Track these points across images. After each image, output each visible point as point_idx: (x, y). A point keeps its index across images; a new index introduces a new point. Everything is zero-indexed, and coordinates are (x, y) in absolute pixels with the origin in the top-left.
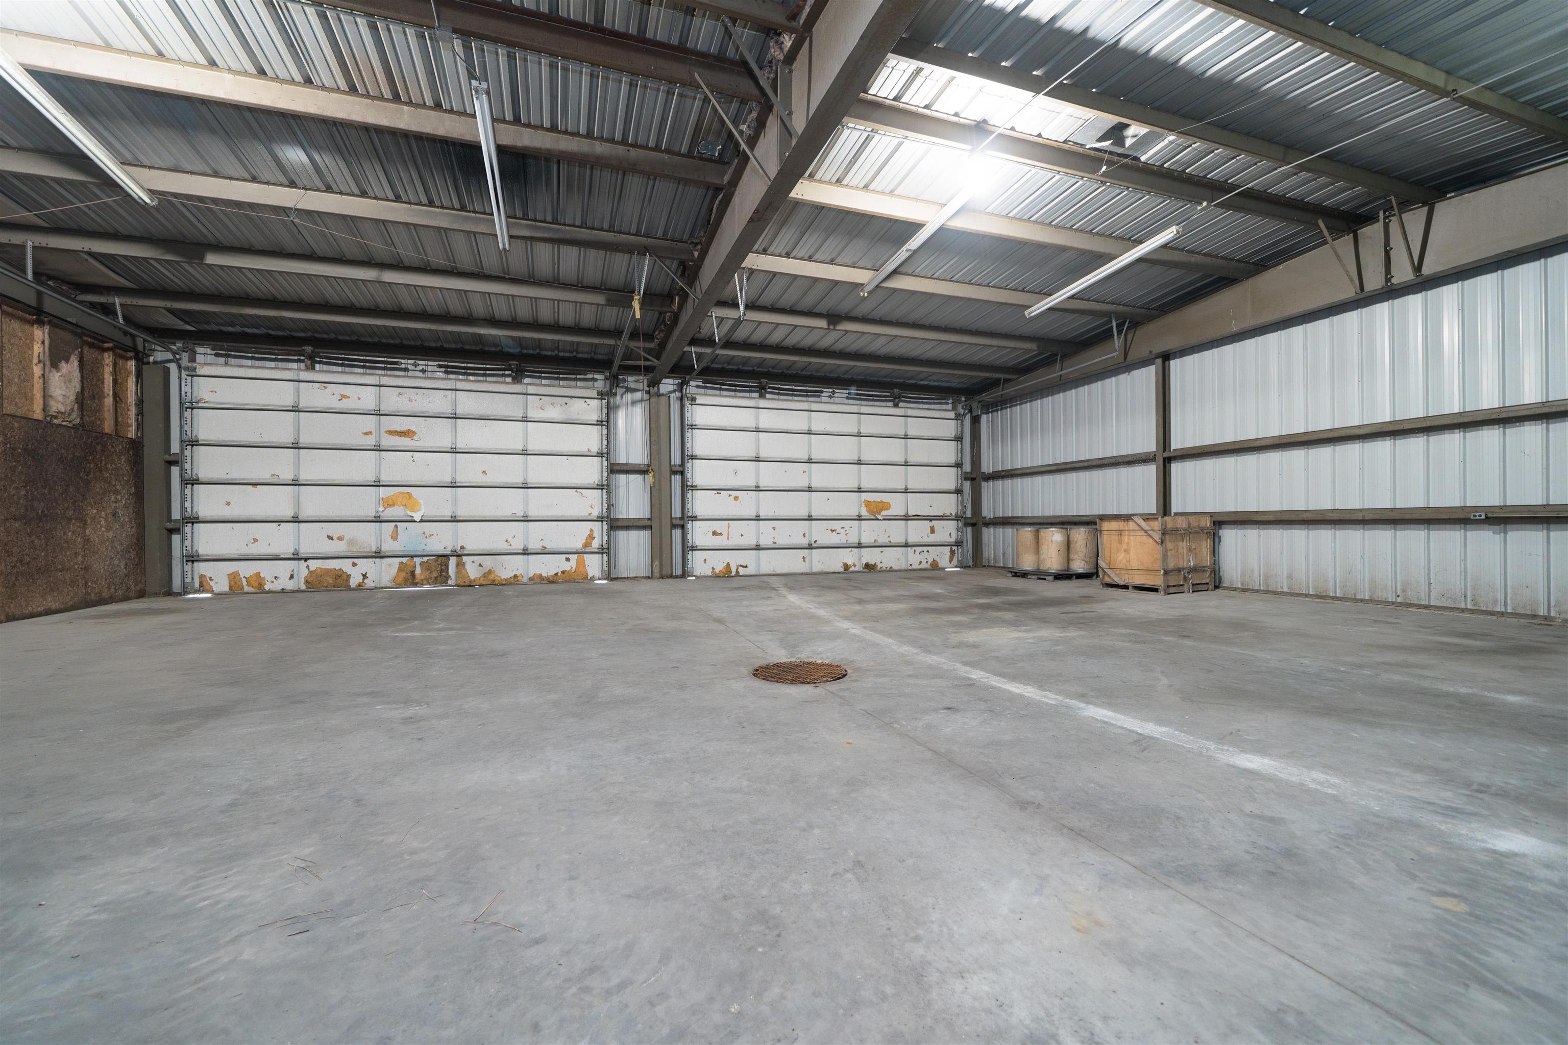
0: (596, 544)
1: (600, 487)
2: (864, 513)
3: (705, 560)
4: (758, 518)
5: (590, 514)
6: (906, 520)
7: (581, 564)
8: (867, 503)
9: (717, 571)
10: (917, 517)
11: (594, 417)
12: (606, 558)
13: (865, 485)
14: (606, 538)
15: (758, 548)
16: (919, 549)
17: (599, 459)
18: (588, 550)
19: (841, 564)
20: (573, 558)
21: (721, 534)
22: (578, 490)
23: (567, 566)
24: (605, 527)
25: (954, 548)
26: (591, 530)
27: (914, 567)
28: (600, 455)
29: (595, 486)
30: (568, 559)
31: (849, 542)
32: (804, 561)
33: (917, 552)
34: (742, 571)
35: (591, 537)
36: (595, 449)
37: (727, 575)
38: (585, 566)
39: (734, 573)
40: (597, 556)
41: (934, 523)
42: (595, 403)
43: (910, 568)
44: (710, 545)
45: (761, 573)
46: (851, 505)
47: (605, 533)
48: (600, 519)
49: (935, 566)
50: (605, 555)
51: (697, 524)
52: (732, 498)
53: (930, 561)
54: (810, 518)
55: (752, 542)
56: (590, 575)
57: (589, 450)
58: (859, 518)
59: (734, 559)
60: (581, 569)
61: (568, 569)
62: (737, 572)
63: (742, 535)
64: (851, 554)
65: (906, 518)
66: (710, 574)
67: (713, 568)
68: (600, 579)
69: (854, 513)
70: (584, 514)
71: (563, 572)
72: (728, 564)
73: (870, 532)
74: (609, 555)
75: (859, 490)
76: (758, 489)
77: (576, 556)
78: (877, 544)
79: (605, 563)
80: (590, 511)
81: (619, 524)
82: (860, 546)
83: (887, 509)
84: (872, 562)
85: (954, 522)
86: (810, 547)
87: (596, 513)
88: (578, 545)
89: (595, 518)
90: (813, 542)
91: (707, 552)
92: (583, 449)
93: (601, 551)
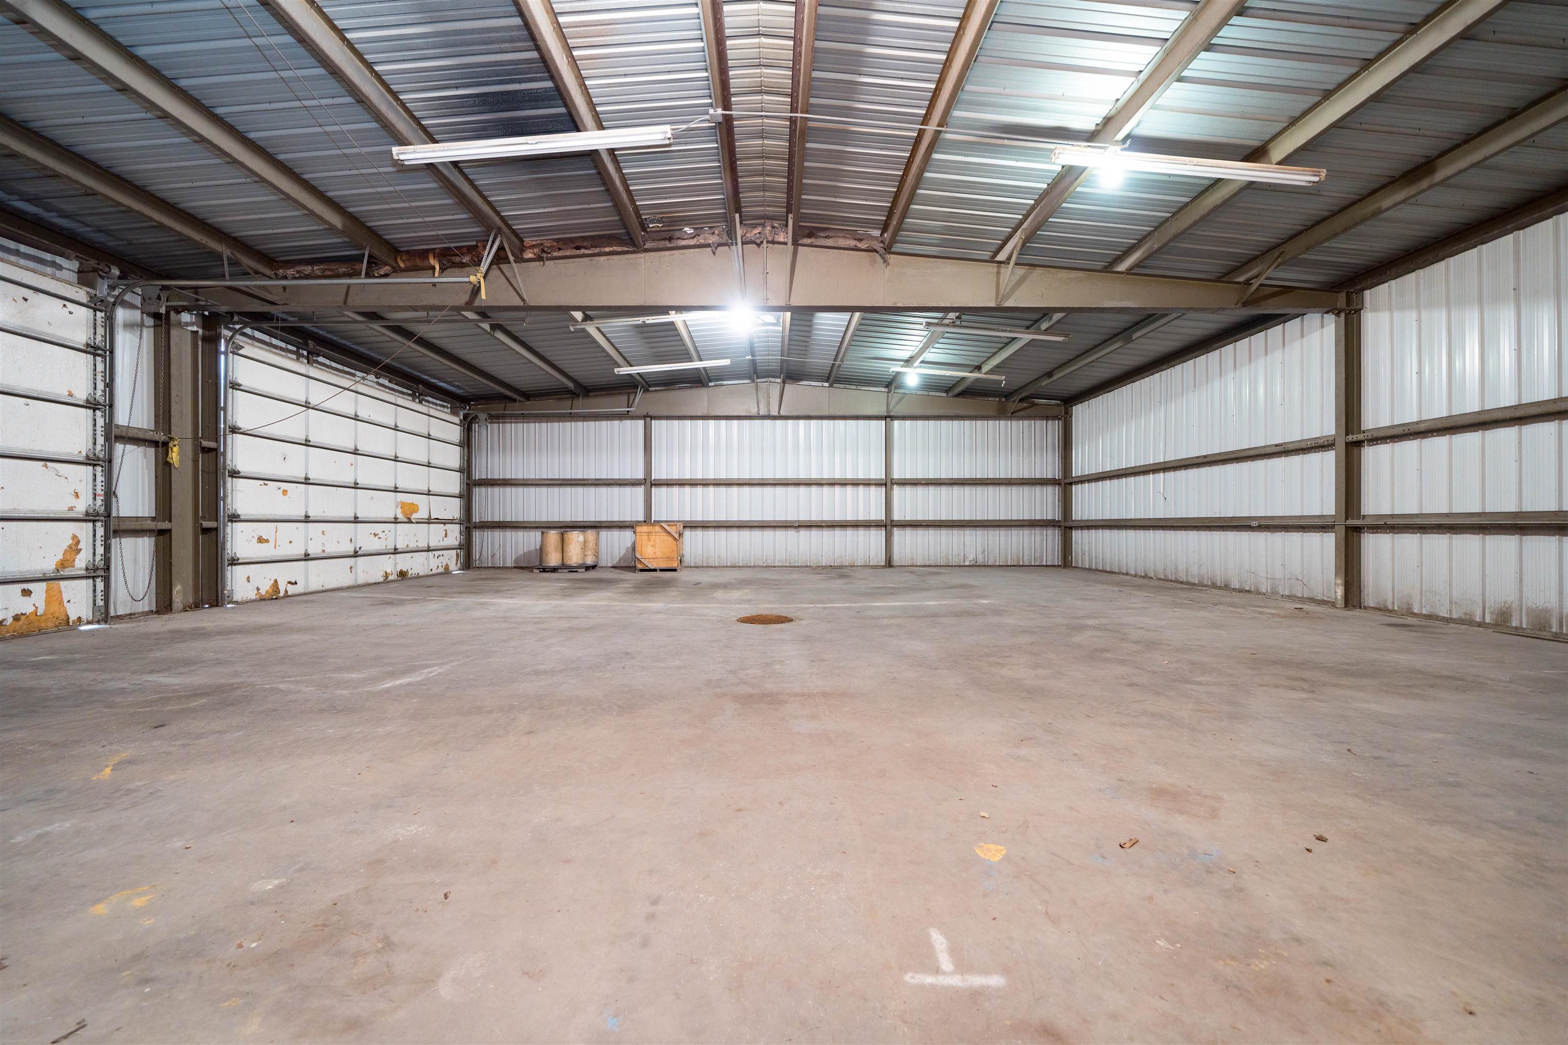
0: (81, 561)
1: (91, 461)
2: (401, 517)
3: (248, 577)
4: (307, 520)
5: (71, 509)
6: (429, 523)
7: (54, 598)
8: (403, 505)
9: (263, 591)
10: (438, 521)
11: (81, 337)
12: (100, 585)
13: (401, 485)
14: (100, 550)
15: (307, 557)
16: (437, 553)
17: (90, 412)
18: (67, 572)
19: (383, 573)
20: (39, 589)
21: (267, 541)
22: (49, 464)
23: (26, 606)
24: (100, 531)
25: (459, 551)
26: (74, 537)
27: (434, 571)
28: (92, 405)
29: (81, 459)
30: (26, 593)
31: (388, 547)
32: (351, 572)
33: (436, 557)
34: (292, 590)
35: (74, 548)
36: (82, 395)
37: (274, 596)
38: (61, 602)
39: (282, 594)
40: (84, 582)
41: (448, 526)
42: (83, 313)
43: (431, 573)
44: (254, 556)
45: (310, 590)
46: (387, 506)
47: (99, 542)
48: (90, 517)
49: (447, 571)
50: (98, 580)
51: (238, 526)
52: (280, 491)
53: (444, 565)
54: (356, 520)
55: (299, 551)
56: (73, 617)
57: (70, 395)
58: (396, 521)
59: (283, 574)
60: (55, 608)
61: (29, 609)
62: (286, 591)
63: (291, 542)
64: (390, 561)
65: (429, 521)
66: (254, 597)
67: (258, 589)
68: (89, 623)
69: (390, 515)
70: (59, 507)
71: (17, 618)
72: (276, 581)
73: (405, 536)
74: (107, 580)
75: (396, 490)
76: (307, 482)
77: (43, 585)
78: (408, 549)
79: (99, 594)
80: (73, 502)
81: (124, 526)
82: (396, 552)
83: (416, 512)
84: (405, 570)
85: (458, 526)
86: (356, 555)
87: (81, 506)
88: (49, 565)
89: (81, 516)
90: (358, 549)
91: (251, 566)
92: (61, 392)
93: (92, 573)
